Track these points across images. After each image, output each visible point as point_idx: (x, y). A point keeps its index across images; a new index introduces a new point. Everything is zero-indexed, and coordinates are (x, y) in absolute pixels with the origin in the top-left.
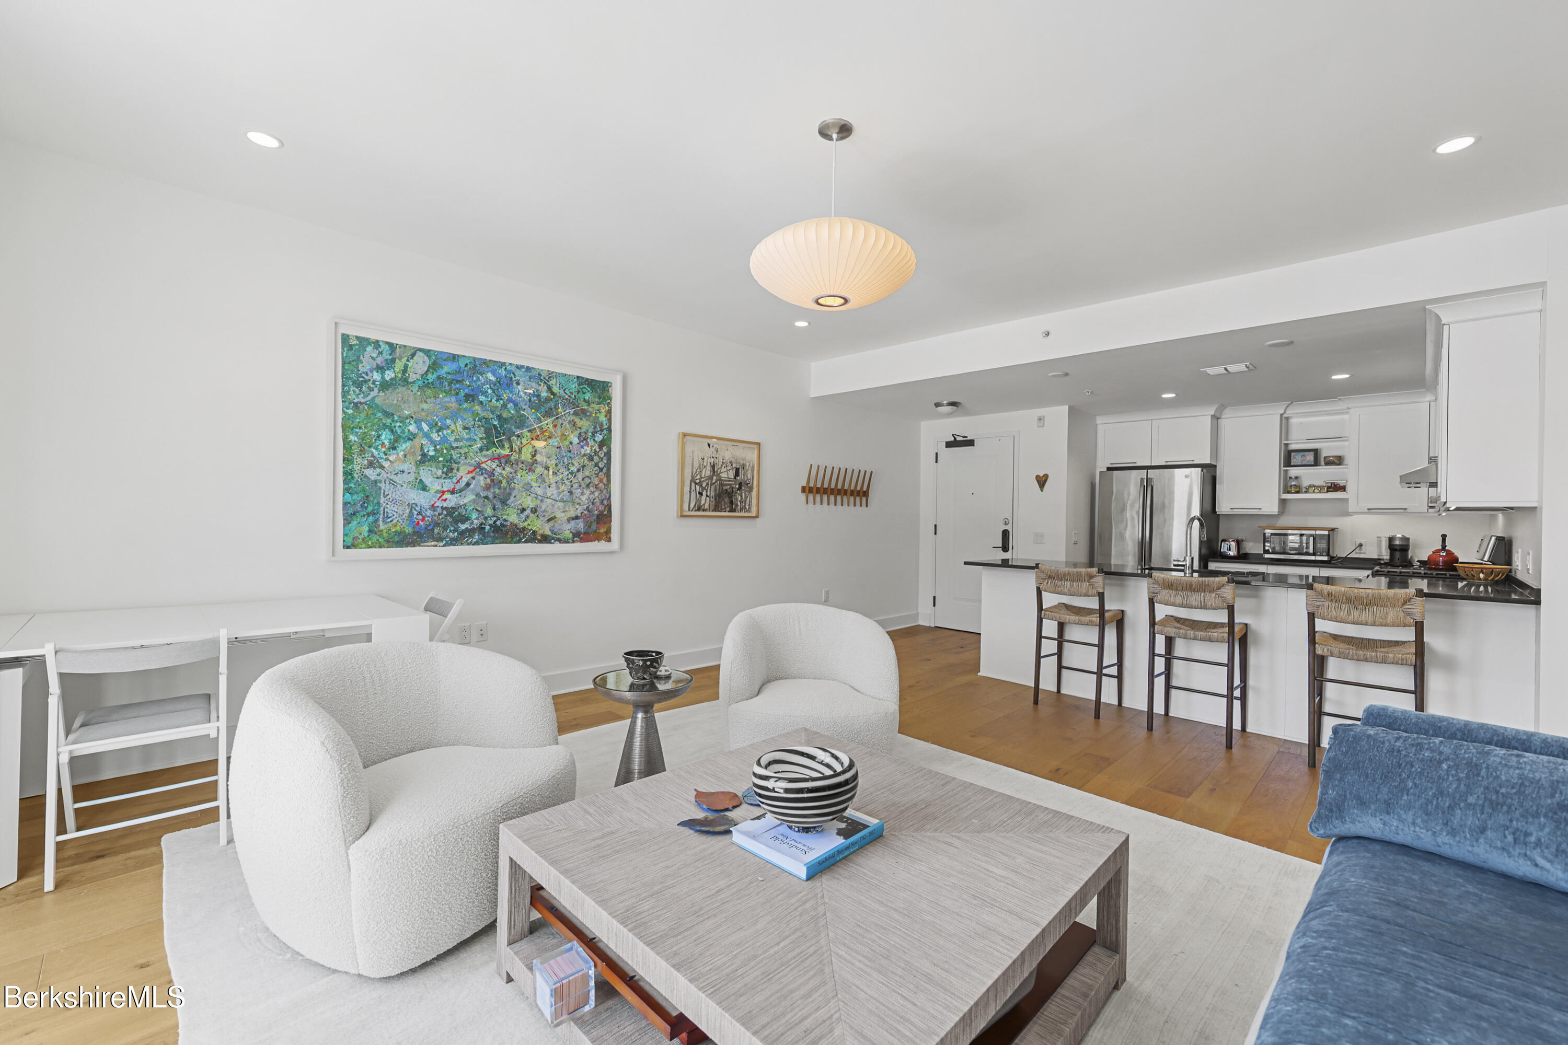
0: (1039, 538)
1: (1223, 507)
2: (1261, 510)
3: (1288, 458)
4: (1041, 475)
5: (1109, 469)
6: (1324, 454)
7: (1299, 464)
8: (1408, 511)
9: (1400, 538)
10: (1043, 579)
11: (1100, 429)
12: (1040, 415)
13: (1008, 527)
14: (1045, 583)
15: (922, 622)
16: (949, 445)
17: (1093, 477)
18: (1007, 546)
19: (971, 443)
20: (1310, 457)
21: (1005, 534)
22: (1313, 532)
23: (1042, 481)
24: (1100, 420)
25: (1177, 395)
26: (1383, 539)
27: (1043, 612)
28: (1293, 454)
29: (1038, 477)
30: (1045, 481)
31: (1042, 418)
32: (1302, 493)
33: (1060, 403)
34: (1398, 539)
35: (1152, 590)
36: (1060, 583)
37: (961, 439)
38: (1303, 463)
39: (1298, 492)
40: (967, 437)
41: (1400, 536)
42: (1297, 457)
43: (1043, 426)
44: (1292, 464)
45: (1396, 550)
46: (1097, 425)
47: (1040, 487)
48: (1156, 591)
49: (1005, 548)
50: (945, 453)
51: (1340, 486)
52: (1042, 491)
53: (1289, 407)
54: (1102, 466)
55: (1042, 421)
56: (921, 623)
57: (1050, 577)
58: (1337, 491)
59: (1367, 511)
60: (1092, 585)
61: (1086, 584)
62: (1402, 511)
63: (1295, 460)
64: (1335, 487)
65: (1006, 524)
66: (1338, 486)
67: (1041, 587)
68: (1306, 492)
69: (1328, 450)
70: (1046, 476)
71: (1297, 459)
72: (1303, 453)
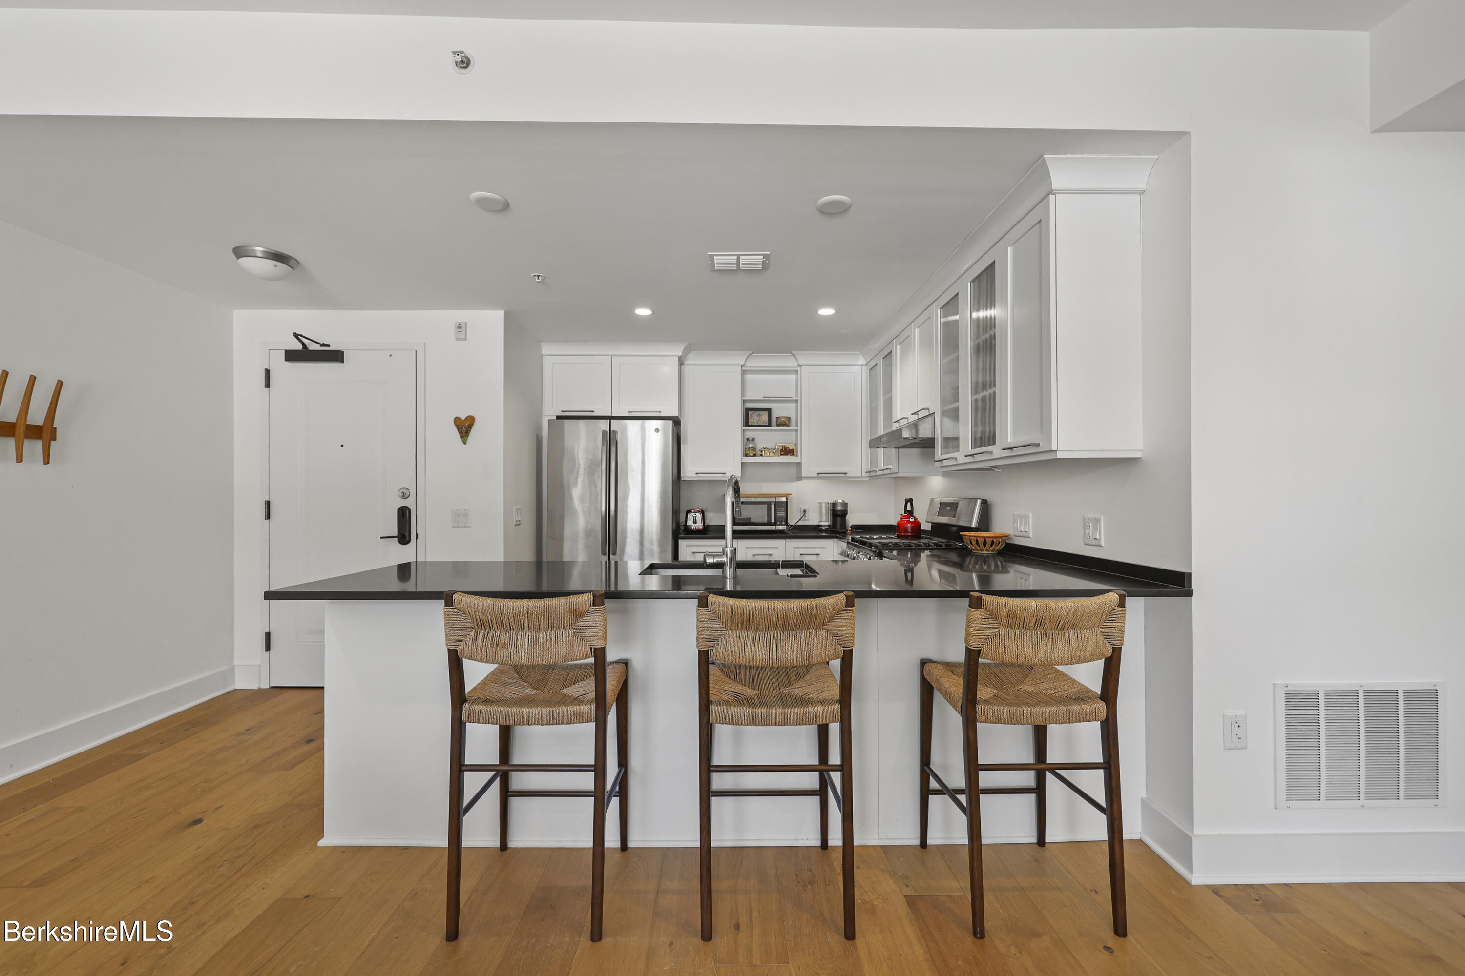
0: (461, 519)
1: (689, 472)
2: (725, 475)
3: (747, 416)
4: (463, 418)
5: (558, 418)
6: (774, 416)
7: (756, 424)
8: (848, 475)
9: (841, 503)
10: (465, 629)
11: (547, 362)
12: (460, 321)
13: (409, 503)
14: (469, 640)
15: (245, 682)
16: (291, 356)
17: (539, 429)
18: (407, 535)
19: (336, 356)
20: (765, 417)
21: (404, 514)
22: (773, 500)
23: (465, 427)
24: (546, 349)
25: (654, 312)
26: (824, 505)
27: (466, 706)
28: (750, 413)
29: (458, 422)
30: (470, 427)
31: (463, 325)
32: (758, 456)
33: (491, 304)
34: (839, 505)
35: (707, 633)
36: (505, 637)
37: (317, 347)
38: (760, 423)
39: (755, 455)
40: (329, 346)
41: (841, 501)
42: (754, 417)
43: (465, 339)
44: (750, 424)
45: (839, 516)
46: (542, 355)
47: (462, 437)
48: (715, 635)
49: (404, 537)
50: (284, 370)
51: (789, 450)
52: (465, 443)
53: (750, 357)
54: (550, 411)
55: (463, 330)
56: (239, 685)
57: (481, 624)
58: (787, 455)
59: (816, 475)
60: (579, 635)
61: (566, 634)
62: (843, 475)
63: (752, 419)
64: (787, 451)
65: (404, 496)
66: (788, 449)
67: (459, 649)
68: (761, 455)
69: (779, 411)
70: (471, 420)
71: (754, 418)
72: (759, 412)
